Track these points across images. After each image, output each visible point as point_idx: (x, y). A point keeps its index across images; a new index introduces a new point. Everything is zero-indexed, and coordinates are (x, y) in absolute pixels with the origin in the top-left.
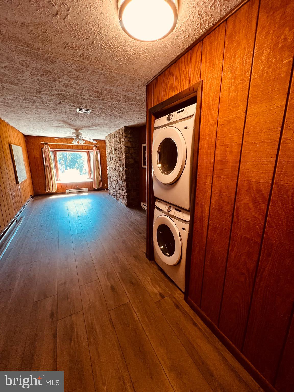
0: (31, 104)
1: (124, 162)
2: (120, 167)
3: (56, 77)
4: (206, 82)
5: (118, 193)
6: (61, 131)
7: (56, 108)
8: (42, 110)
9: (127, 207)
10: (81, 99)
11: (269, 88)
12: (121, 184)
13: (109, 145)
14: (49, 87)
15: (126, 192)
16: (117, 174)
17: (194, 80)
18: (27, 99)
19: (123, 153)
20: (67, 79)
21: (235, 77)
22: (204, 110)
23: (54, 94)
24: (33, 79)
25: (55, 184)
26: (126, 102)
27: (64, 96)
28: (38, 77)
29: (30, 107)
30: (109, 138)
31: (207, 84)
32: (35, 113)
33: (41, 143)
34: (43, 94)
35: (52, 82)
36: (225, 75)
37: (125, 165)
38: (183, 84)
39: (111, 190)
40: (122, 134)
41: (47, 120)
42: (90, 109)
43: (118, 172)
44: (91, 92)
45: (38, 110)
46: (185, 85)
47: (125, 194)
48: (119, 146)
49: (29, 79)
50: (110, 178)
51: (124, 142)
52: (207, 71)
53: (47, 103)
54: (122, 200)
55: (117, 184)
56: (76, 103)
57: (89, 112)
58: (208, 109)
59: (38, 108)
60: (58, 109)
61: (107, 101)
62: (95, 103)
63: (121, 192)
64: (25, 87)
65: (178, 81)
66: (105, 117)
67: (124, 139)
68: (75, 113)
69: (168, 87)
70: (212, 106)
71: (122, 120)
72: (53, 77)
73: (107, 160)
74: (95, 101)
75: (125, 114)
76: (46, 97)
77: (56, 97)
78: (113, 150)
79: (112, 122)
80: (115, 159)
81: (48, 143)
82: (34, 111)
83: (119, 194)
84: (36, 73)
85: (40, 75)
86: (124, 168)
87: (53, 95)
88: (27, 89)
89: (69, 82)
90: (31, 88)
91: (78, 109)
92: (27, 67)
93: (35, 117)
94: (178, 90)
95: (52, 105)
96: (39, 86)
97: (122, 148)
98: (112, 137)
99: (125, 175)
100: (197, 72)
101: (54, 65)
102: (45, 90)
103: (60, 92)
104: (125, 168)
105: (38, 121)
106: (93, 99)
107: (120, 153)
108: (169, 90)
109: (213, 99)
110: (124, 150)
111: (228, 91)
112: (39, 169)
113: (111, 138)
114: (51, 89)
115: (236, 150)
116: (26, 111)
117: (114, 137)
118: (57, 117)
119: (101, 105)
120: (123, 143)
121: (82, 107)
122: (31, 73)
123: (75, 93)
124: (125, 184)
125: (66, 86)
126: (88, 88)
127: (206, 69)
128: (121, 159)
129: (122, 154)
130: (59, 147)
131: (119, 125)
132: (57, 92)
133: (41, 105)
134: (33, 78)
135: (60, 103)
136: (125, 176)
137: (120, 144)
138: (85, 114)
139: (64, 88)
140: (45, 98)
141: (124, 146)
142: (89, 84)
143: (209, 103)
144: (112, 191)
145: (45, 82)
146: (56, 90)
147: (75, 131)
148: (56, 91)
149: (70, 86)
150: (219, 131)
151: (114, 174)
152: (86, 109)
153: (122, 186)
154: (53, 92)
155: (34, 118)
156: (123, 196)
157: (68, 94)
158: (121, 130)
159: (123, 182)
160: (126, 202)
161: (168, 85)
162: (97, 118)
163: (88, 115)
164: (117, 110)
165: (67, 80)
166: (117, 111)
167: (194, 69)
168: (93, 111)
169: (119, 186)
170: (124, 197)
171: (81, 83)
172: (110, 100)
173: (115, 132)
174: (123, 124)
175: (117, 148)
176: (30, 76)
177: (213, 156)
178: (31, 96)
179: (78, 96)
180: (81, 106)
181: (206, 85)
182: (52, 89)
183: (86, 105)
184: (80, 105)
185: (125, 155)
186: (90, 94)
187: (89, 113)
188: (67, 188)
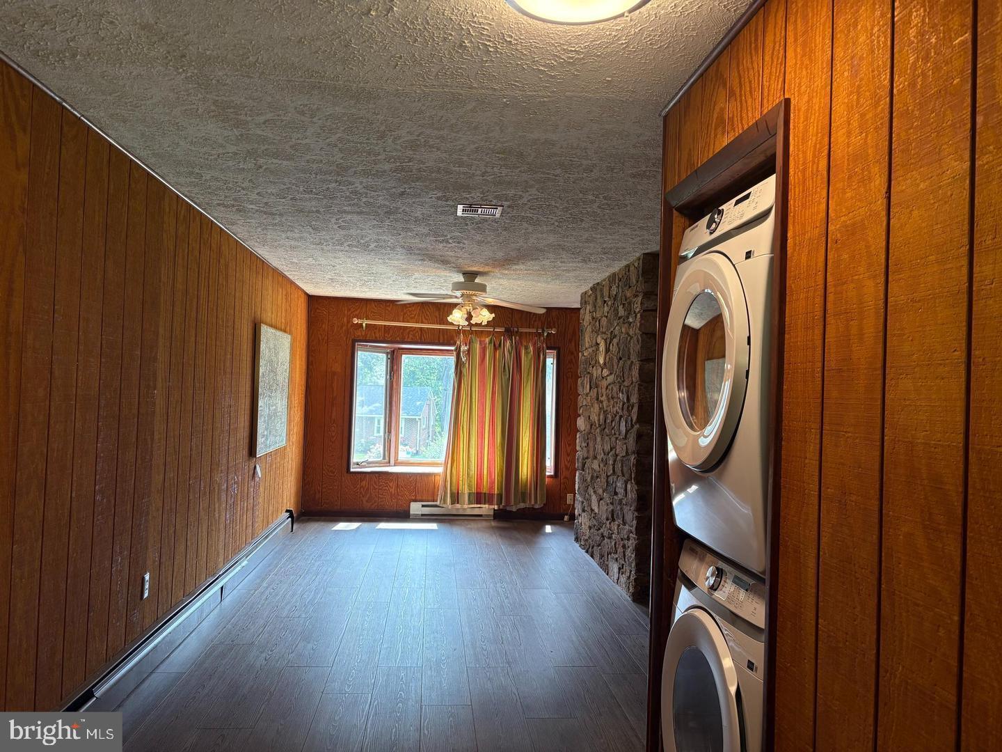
0: (325, 202)
1: (634, 399)
2: (620, 419)
3: (383, 128)
4: (797, 103)
5: (606, 534)
6: (420, 279)
7: (394, 207)
8: (356, 218)
9: (634, 601)
10: (462, 176)
11: (932, 120)
12: (620, 491)
13: (589, 329)
14: (369, 154)
15: (633, 529)
16: (607, 448)
17: (771, 98)
18: (314, 190)
19: (634, 358)
20: (412, 130)
21: (859, 87)
22: (795, 192)
23: (385, 171)
24: (328, 140)
26: (615, 171)
27: (411, 172)
28: (338, 135)
29: (322, 210)
30: (591, 300)
31: (799, 110)
32: (336, 227)
33: (356, 321)
34: (355, 173)
35: (375, 142)
36: (838, 80)
37: (635, 409)
38: (747, 110)
39: (583, 520)
40: (635, 282)
41: (373, 246)
42: (499, 204)
43: (613, 439)
44: (488, 153)
45: (344, 216)
46: (750, 115)
47: (631, 542)
48: (623, 330)
49: (317, 141)
50: (584, 465)
51: (639, 315)
52: (797, 69)
53: (369, 196)
54: (619, 569)
55: (604, 492)
56: (451, 188)
57: (498, 212)
58: (803, 191)
59: (345, 212)
60: (400, 210)
61: (548, 174)
62: (509, 183)
63: (616, 531)
64: (308, 161)
65: (736, 100)
66: (556, 224)
67: (639, 303)
68: (452, 218)
69: (712, 121)
70: (813, 179)
71: (627, 231)
72: (377, 129)
73: (580, 390)
74: (507, 179)
75: (628, 208)
76: (364, 181)
77: (390, 178)
78: (602, 347)
79: (587, 241)
80: (604, 383)
82: (333, 220)
83: (610, 538)
84: (334, 126)
85: (343, 131)
86: (632, 420)
87: (380, 174)
88: (315, 166)
89: (418, 136)
90: (324, 162)
91: (460, 207)
92: (312, 116)
93: (337, 237)
94: (734, 131)
95: (381, 201)
96: (342, 155)
97: (631, 338)
98: (602, 296)
99: (634, 453)
100: (776, 73)
101: (375, 103)
102: (358, 164)
103: (398, 164)
104: (638, 421)
105: (347, 248)
106: (501, 173)
107: (625, 361)
108: (716, 129)
109: (814, 156)
110: (639, 347)
111: (844, 131)
112: (334, 414)
113: (598, 301)
114: (374, 158)
115: (871, 326)
116: (314, 223)
117: (609, 297)
118: (400, 235)
119: (531, 187)
120: (636, 316)
121: (471, 201)
122: (323, 127)
123: (443, 161)
124: (632, 491)
125: (414, 146)
126: (477, 145)
127: (796, 64)
128: (624, 386)
129: (629, 362)
130: (411, 336)
131: (618, 248)
132: (393, 165)
133: (352, 202)
134: (327, 138)
135: (402, 194)
136: (633, 457)
137: (626, 325)
138: (485, 220)
139: (409, 153)
140: (361, 183)
141: (637, 331)
142: (478, 135)
143: (804, 170)
144: (588, 524)
145: (357, 143)
146: (388, 160)
147: (461, 279)
148: (388, 162)
149: (425, 146)
150: (831, 261)
151: (599, 447)
152: (484, 202)
153: (621, 500)
154: (381, 166)
155: (334, 241)
156: (624, 546)
157: (422, 166)
158: (632, 268)
159: (626, 483)
160: (632, 578)
161: (713, 113)
162: (531, 229)
163: (497, 223)
164: (591, 197)
165: (414, 131)
166: (593, 202)
167: (770, 64)
168: (509, 210)
169: (612, 504)
170: (628, 553)
171: (455, 134)
172: (558, 171)
173: (612, 278)
174: (634, 244)
175: (615, 341)
176: (319, 134)
177: (819, 351)
178: (323, 181)
179: (454, 169)
180: (467, 196)
181: (797, 112)
182: (377, 158)
183: (483, 193)
184: (465, 195)
185: (641, 369)
186: (488, 160)
187: (498, 215)
188: (416, 496)
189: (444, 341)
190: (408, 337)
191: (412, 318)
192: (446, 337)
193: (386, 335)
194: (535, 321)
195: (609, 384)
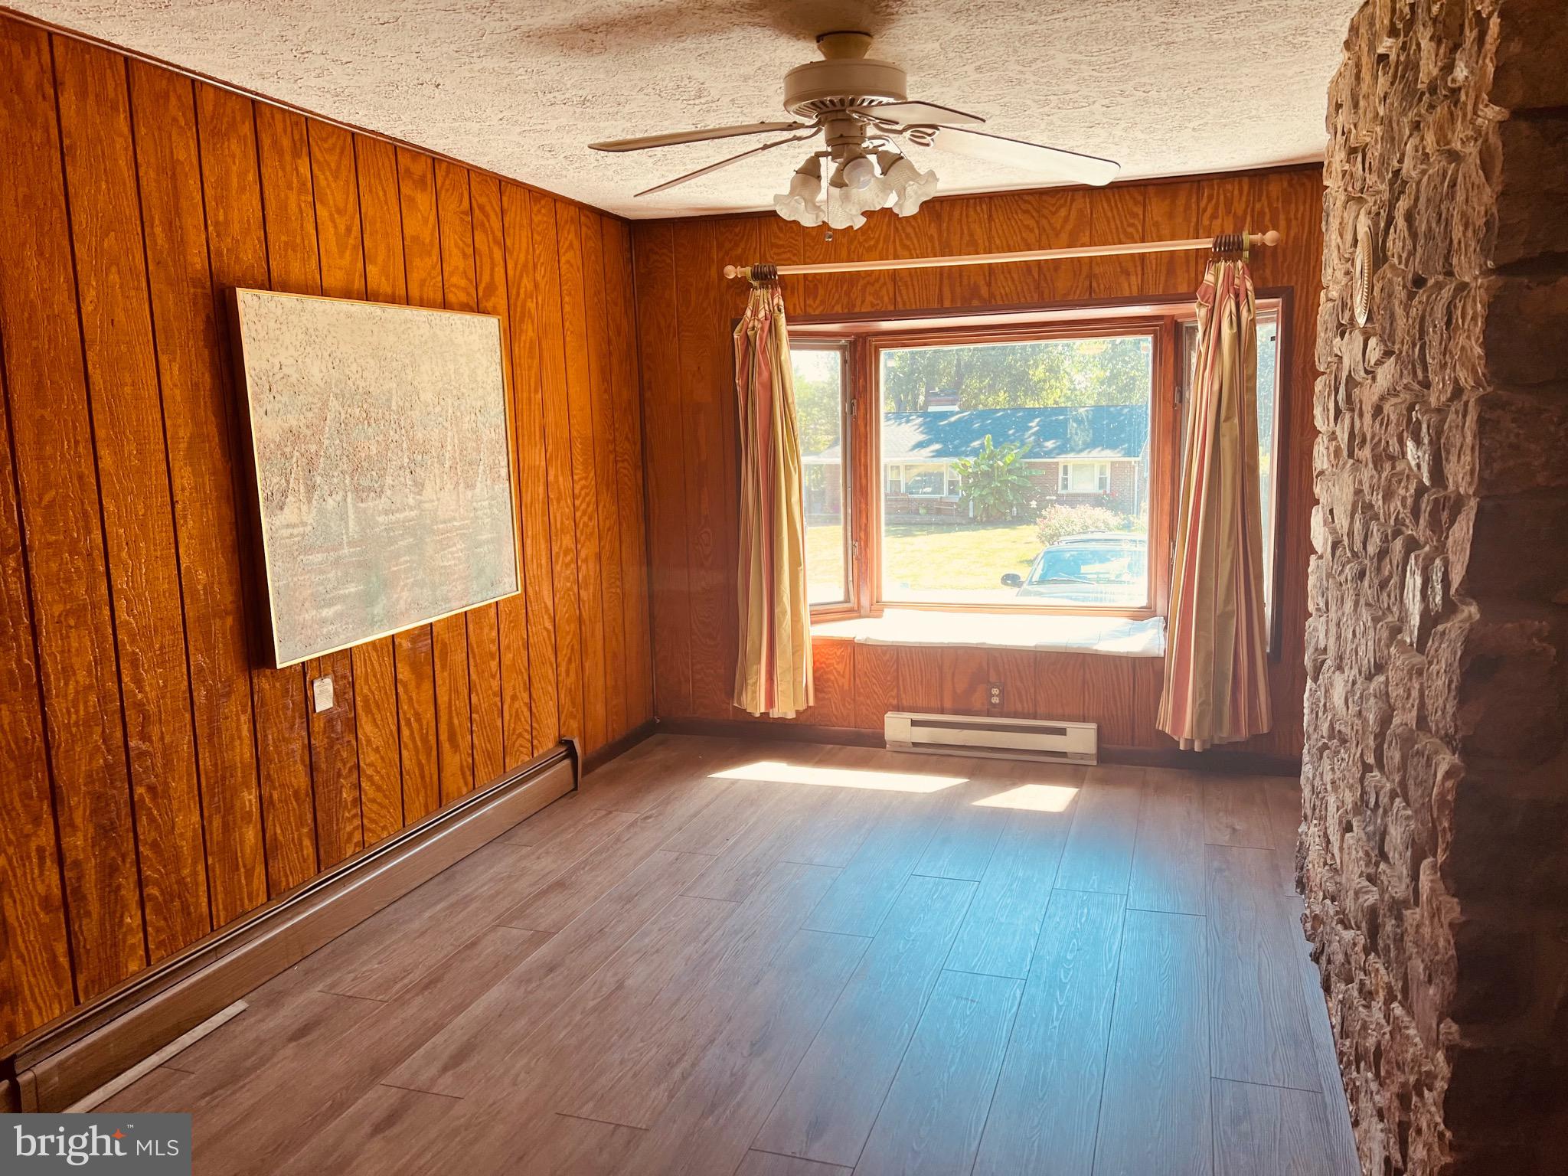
25: (797, 649)
33: (731, 272)
81: (782, 271)
86: (1447, 578)
107: (1432, 292)
128: (1426, 408)
129: (1446, 290)
130: (869, 299)
175: (1403, 208)
188: (898, 696)
189: (953, 300)
190: (863, 302)
191: (869, 249)
192: (958, 290)
193: (810, 302)
194: (1214, 217)
195: (1382, 398)
